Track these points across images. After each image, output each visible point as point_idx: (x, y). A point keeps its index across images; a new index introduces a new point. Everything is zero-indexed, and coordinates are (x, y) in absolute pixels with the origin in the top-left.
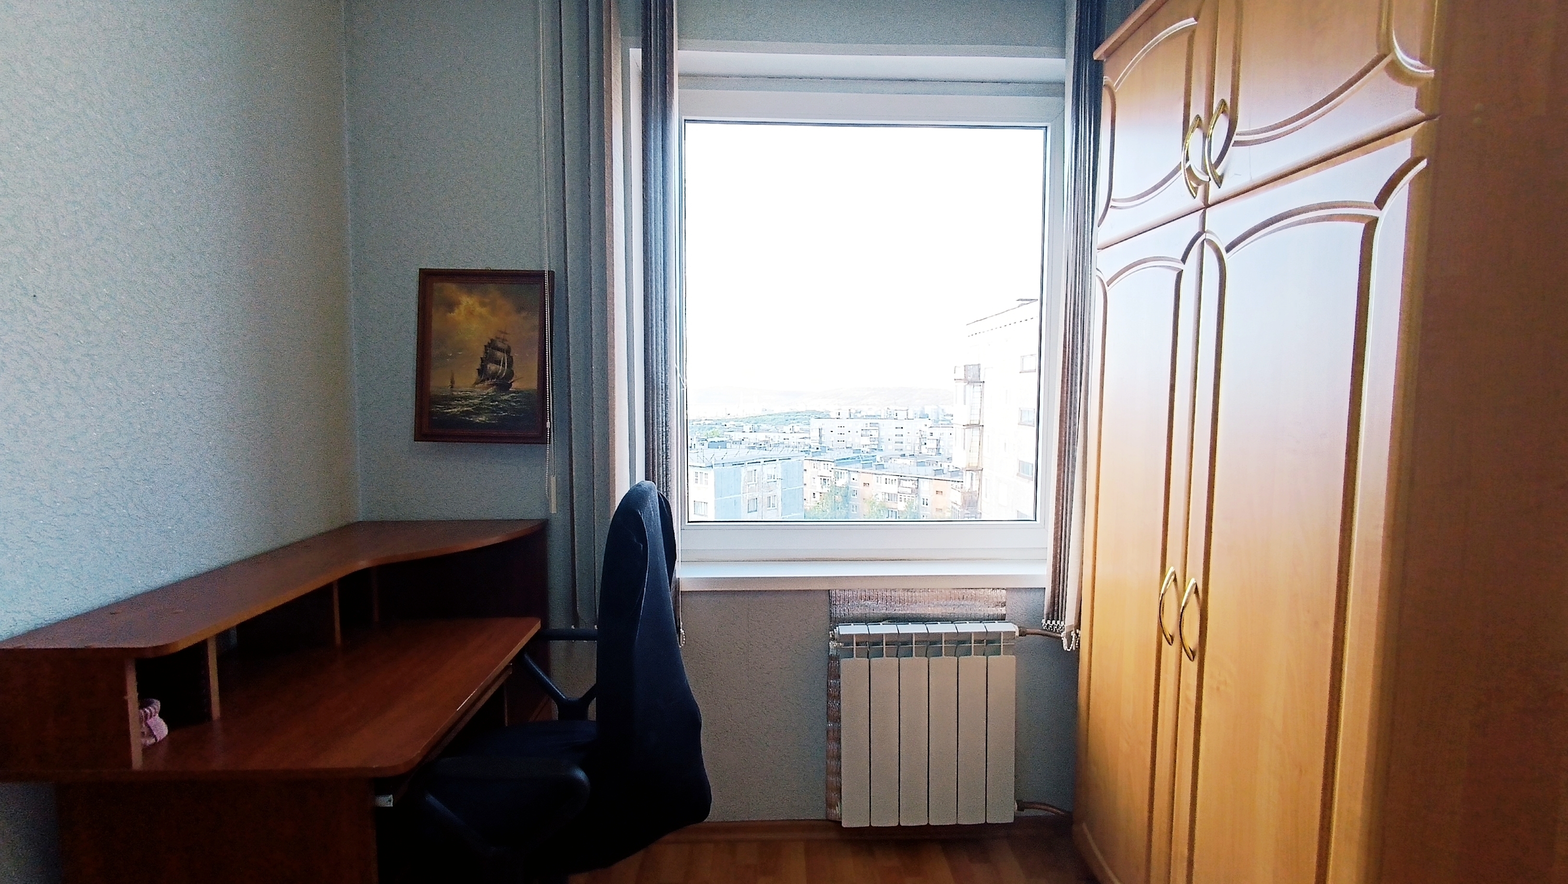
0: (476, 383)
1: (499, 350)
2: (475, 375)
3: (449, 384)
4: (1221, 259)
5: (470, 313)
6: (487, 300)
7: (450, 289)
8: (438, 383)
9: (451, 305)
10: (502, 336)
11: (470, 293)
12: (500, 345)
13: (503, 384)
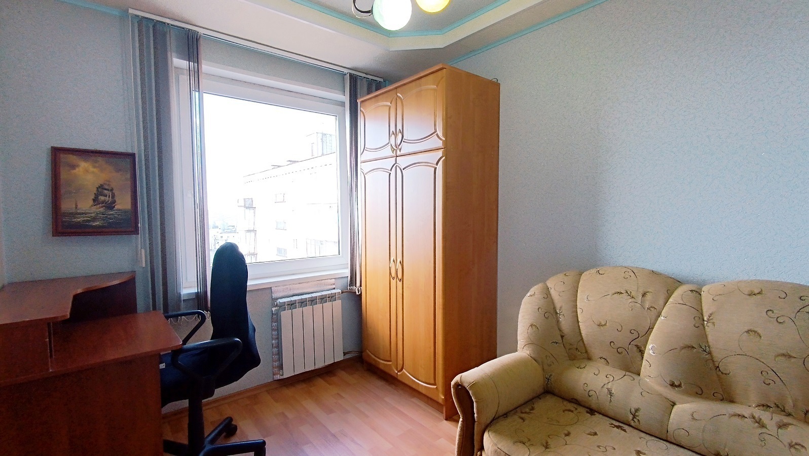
0: (92, 206)
1: (106, 189)
2: (91, 202)
3: (74, 206)
4: (402, 172)
5: (87, 171)
6: (97, 165)
7: (72, 158)
8: (67, 206)
9: (73, 167)
10: (108, 183)
11: (85, 161)
12: (107, 187)
13: (110, 206)
